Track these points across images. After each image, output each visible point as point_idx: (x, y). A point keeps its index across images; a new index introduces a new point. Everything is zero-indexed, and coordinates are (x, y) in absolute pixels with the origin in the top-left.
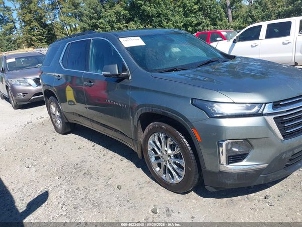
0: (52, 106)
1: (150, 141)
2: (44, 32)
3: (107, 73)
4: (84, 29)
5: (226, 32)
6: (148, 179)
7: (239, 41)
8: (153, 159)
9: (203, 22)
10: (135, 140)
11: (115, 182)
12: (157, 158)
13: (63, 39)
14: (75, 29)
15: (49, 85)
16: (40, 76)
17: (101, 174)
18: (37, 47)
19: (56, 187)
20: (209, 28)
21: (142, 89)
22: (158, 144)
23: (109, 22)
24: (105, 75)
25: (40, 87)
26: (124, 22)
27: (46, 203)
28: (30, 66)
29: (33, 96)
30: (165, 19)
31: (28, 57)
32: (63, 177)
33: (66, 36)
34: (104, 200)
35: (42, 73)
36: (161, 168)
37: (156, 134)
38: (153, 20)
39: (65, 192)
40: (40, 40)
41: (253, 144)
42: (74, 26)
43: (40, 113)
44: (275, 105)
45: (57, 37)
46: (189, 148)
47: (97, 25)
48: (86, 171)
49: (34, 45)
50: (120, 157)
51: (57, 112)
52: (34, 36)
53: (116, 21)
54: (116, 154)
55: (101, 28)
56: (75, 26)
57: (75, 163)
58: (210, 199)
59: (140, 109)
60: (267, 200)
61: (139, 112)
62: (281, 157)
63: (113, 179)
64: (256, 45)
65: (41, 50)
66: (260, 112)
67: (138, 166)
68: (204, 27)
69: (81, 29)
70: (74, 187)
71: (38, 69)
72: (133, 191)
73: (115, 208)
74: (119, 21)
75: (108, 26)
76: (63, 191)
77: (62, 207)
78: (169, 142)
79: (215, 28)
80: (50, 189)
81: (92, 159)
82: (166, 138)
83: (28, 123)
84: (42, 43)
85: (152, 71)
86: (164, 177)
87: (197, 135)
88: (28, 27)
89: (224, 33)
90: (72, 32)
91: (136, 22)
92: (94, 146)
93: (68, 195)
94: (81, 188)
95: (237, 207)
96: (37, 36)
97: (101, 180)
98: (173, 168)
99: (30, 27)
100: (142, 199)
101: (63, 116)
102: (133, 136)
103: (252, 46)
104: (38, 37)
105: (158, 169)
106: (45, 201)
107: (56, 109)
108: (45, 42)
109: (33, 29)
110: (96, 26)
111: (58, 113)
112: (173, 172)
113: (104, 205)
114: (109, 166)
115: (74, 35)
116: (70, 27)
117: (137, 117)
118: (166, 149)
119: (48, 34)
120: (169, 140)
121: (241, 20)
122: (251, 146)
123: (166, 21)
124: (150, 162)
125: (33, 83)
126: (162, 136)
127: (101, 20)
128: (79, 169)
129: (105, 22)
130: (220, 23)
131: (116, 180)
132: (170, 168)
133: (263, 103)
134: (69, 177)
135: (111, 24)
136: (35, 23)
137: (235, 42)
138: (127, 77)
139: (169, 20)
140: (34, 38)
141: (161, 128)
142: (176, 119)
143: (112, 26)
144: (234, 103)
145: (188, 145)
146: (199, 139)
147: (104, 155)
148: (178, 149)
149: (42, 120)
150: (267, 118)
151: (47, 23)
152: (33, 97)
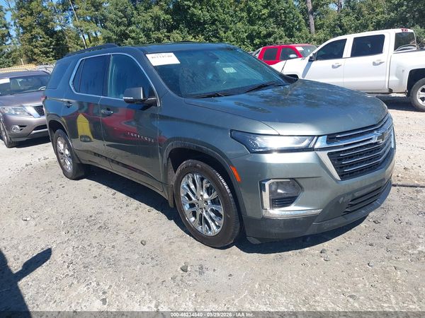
0: (59, 142)
1: (183, 184)
2: (51, 42)
3: (129, 98)
4: (108, 39)
5: (303, 47)
6: (182, 232)
7: (317, 59)
8: (186, 207)
9: (274, 33)
10: (165, 184)
11: (138, 237)
12: (192, 206)
13: (78, 52)
14: (96, 39)
15: (56, 115)
16: (43, 102)
17: (122, 228)
18: (41, 64)
19: (62, 243)
20: (283, 41)
21: (172, 118)
22: (192, 187)
23: (143, 30)
24: (127, 101)
25: (44, 118)
26: (165, 31)
27: (48, 262)
28: (29, 89)
29: (34, 130)
30: (223, 27)
31: (27, 77)
32: (72, 232)
33: (82, 49)
34: (123, 258)
35: (46, 98)
36: (196, 218)
37: (190, 175)
38: (205, 28)
39: (73, 249)
40: (46, 53)
41: (302, 184)
42: (94, 35)
43: (44, 153)
44: (330, 139)
45: (70, 49)
46: (228, 191)
47: (127, 33)
48: (102, 224)
49: (35, 60)
50: (148, 207)
51: (67, 150)
52: (36, 47)
53: (153, 29)
54: (143, 205)
55: (133, 38)
56: (96, 34)
57: (88, 215)
58: (255, 255)
59: (170, 144)
60: (323, 255)
61: (169, 147)
62: (338, 202)
63: (137, 233)
64: (339, 66)
65: (46, 68)
66: (311, 146)
67: (170, 218)
68: (275, 39)
69: (104, 38)
70: (86, 243)
71: (41, 94)
72: (161, 247)
73: (136, 266)
74: (158, 29)
75: (142, 35)
76: (71, 249)
77: (68, 267)
78: (206, 185)
79: (291, 41)
80: (54, 246)
81: (111, 209)
82: (202, 179)
83: (27, 165)
84: (48, 57)
85: (186, 96)
86: (199, 228)
87: (236, 174)
88: (28, 35)
89: (299, 49)
90: (91, 43)
91: (181, 31)
92: (114, 194)
93: (77, 253)
94: (94, 245)
95: (286, 263)
96: (41, 47)
97: (121, 235)
98: (211, 217)
99: (32, 35)
100: (171, 255)
101: (73, 156)
102: (162, 178)
103: (333, 67)
104: (42, 49)
105: (193, 219)
106: (47, 260)
107: (64, 147)
108: (53, 56)
109: (35, 37)
110: (124, 36)
111: (67, 152)
112: (210, 221)
113: (122, 263)
114: (132, 219)
115: (94, 48)
116: (89, 36)
117: (166, 154)
118: (202, 193)
119: (57, 45)
120: (205, 181)
121: (327, 31)
122: (301, 188)
123: (224, 29)
124: (183, 211)
125: (34, 112)
126: (197, 177)
127: (133, 27)
128: (93, 222)
129: (138, 30)
130: (298, 34)
131: (140, 235)
132: (207, 217)
133: (314, 136)
134: (80, 232)
135: (147, 32)
136: (38, 30)
137: (311, 60)
138: (155, 103)
139: (227, 28)
140: (36, 50)
141: (196, 167)
142: (212, 155)
143: (148, 36)
144: (279, 135)
145: (227, 187)
146: (238, 179)
147: (127, 206)
148: (215, 193)
149: (46, 161)
150: (319, 153)
151: (56, 29)
152: (34, 132)
